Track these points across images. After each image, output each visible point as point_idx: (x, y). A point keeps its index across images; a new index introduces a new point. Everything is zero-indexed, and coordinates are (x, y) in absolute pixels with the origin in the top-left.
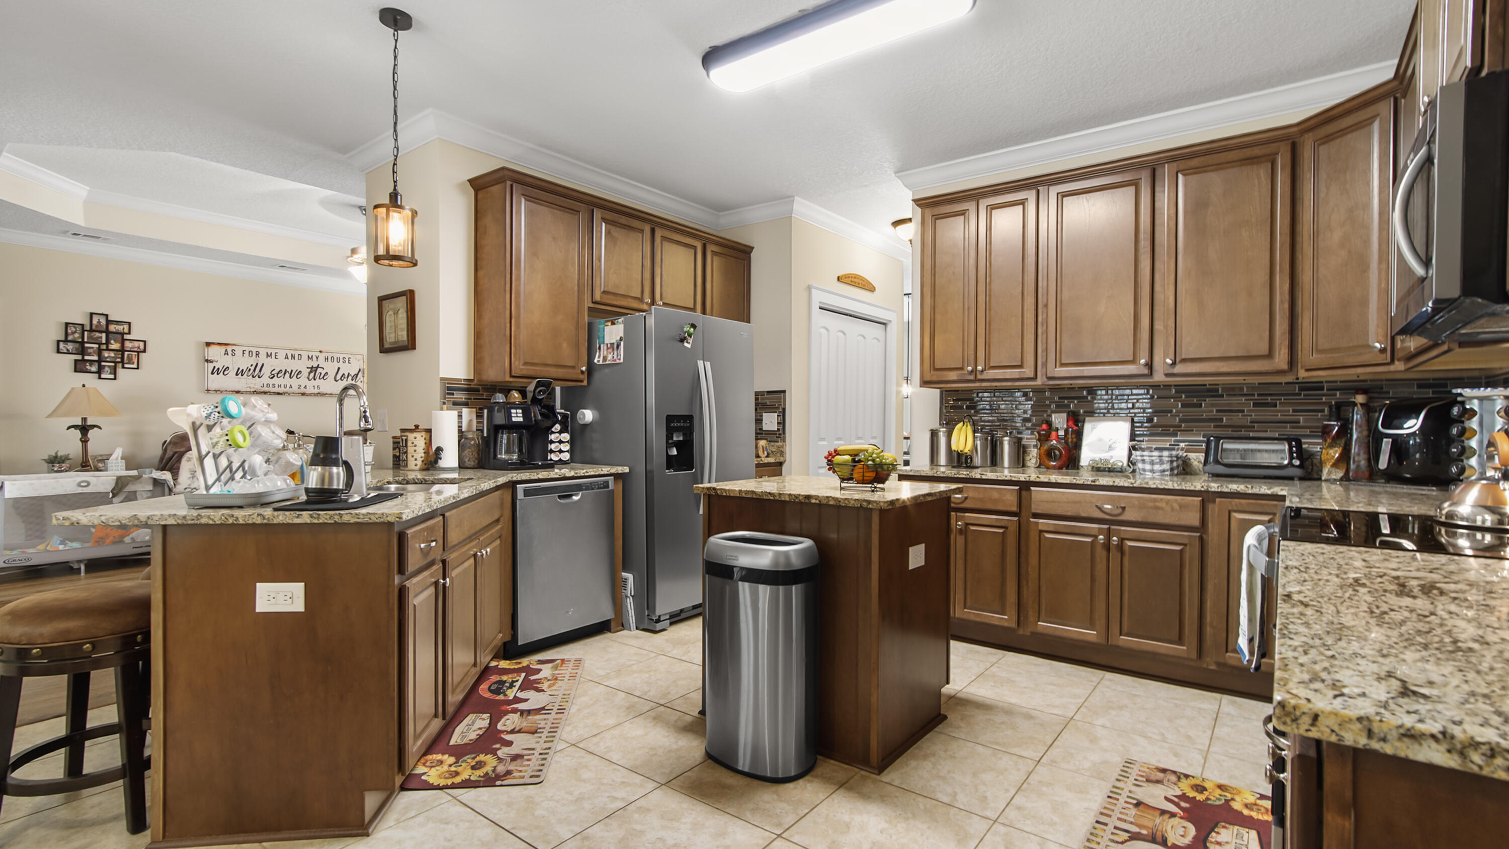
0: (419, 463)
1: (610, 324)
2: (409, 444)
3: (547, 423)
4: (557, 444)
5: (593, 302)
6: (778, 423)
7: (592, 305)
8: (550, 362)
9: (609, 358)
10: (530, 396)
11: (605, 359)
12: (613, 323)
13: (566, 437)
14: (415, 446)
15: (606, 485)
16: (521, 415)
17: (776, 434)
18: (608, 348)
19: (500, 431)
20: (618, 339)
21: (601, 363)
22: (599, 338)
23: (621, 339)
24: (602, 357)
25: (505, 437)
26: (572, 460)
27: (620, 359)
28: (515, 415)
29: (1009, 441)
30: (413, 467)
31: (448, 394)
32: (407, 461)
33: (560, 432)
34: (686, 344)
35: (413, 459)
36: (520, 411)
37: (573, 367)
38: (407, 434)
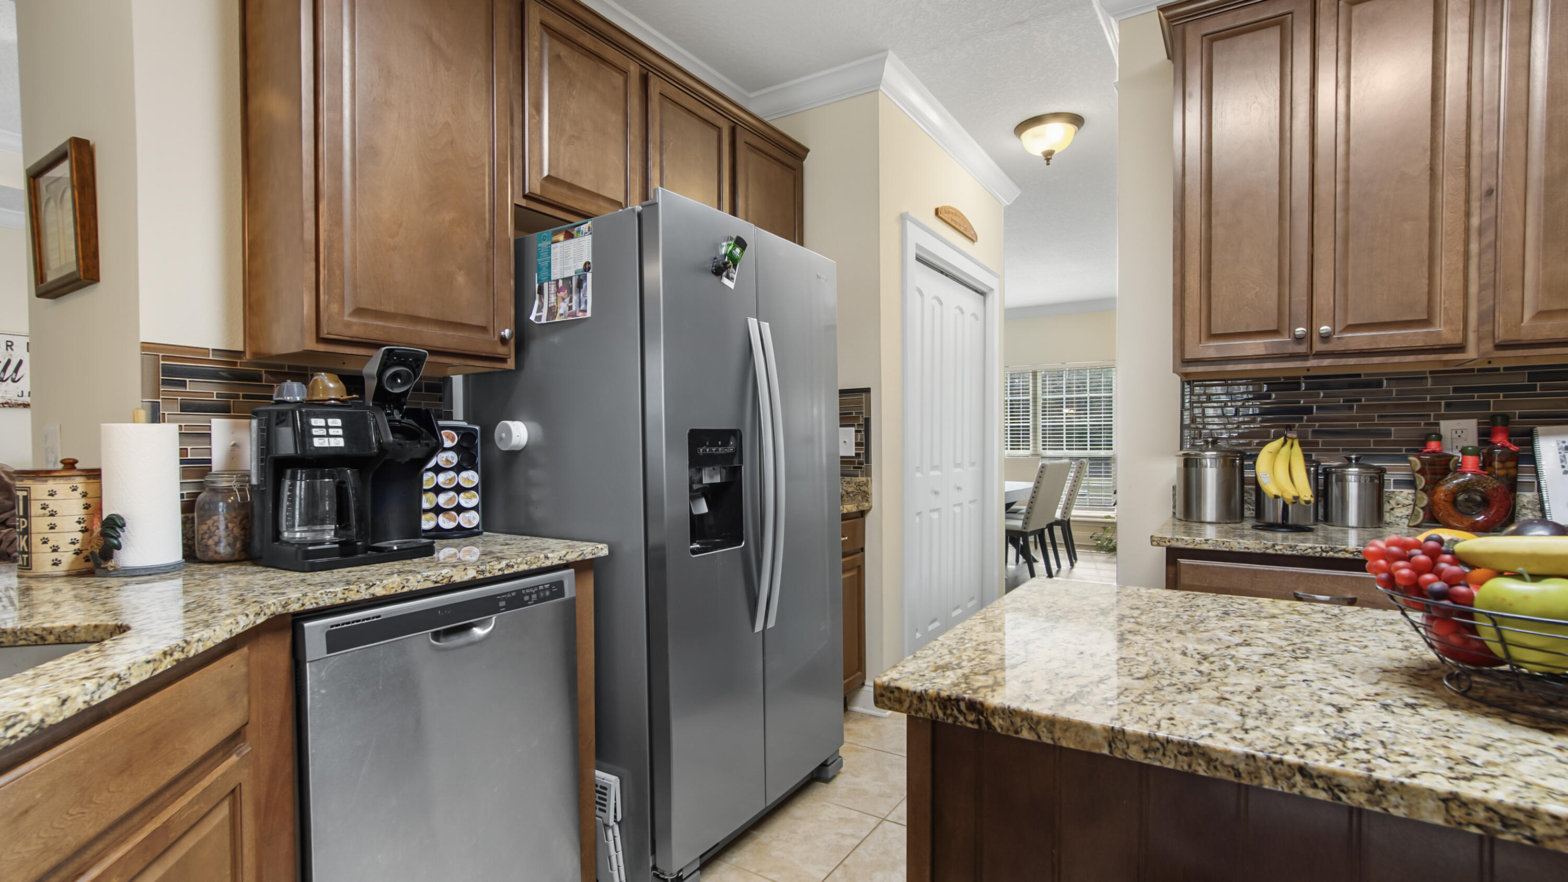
0: (67, 557)
1: (561, 237)
2: (35, 509)
3: (416, 450)
4: (452, 494)
5: (525, 196)
6: (857, 444)
7: (523, 203)
8: (424, 312)
9: (561, 311)
10: (371, 386)
11: (552, 312)
12: (569, 236)
13: (470, 477)
14: (53, 514)
15: (557, 589)
16: (340, 432)
17: (853, 462)
18: (558, 290)
19: (289, 472)
20: (581, 266)
21: (544, 321)
22: (539, 269)
23: (587, 267)
24: (545, 310)
25: (301, 487)
26: (487, 524)
27: (585, 311)
28: (323, 432)
29: (1359, 475)
30: (49, 569)
31: (165, 382)
32: (29, 553)
33: (459, 469)
34: (726, 281)
35: (47, 548)
36: (338, 422)
37: (484, 329)
38: (27, 483)
